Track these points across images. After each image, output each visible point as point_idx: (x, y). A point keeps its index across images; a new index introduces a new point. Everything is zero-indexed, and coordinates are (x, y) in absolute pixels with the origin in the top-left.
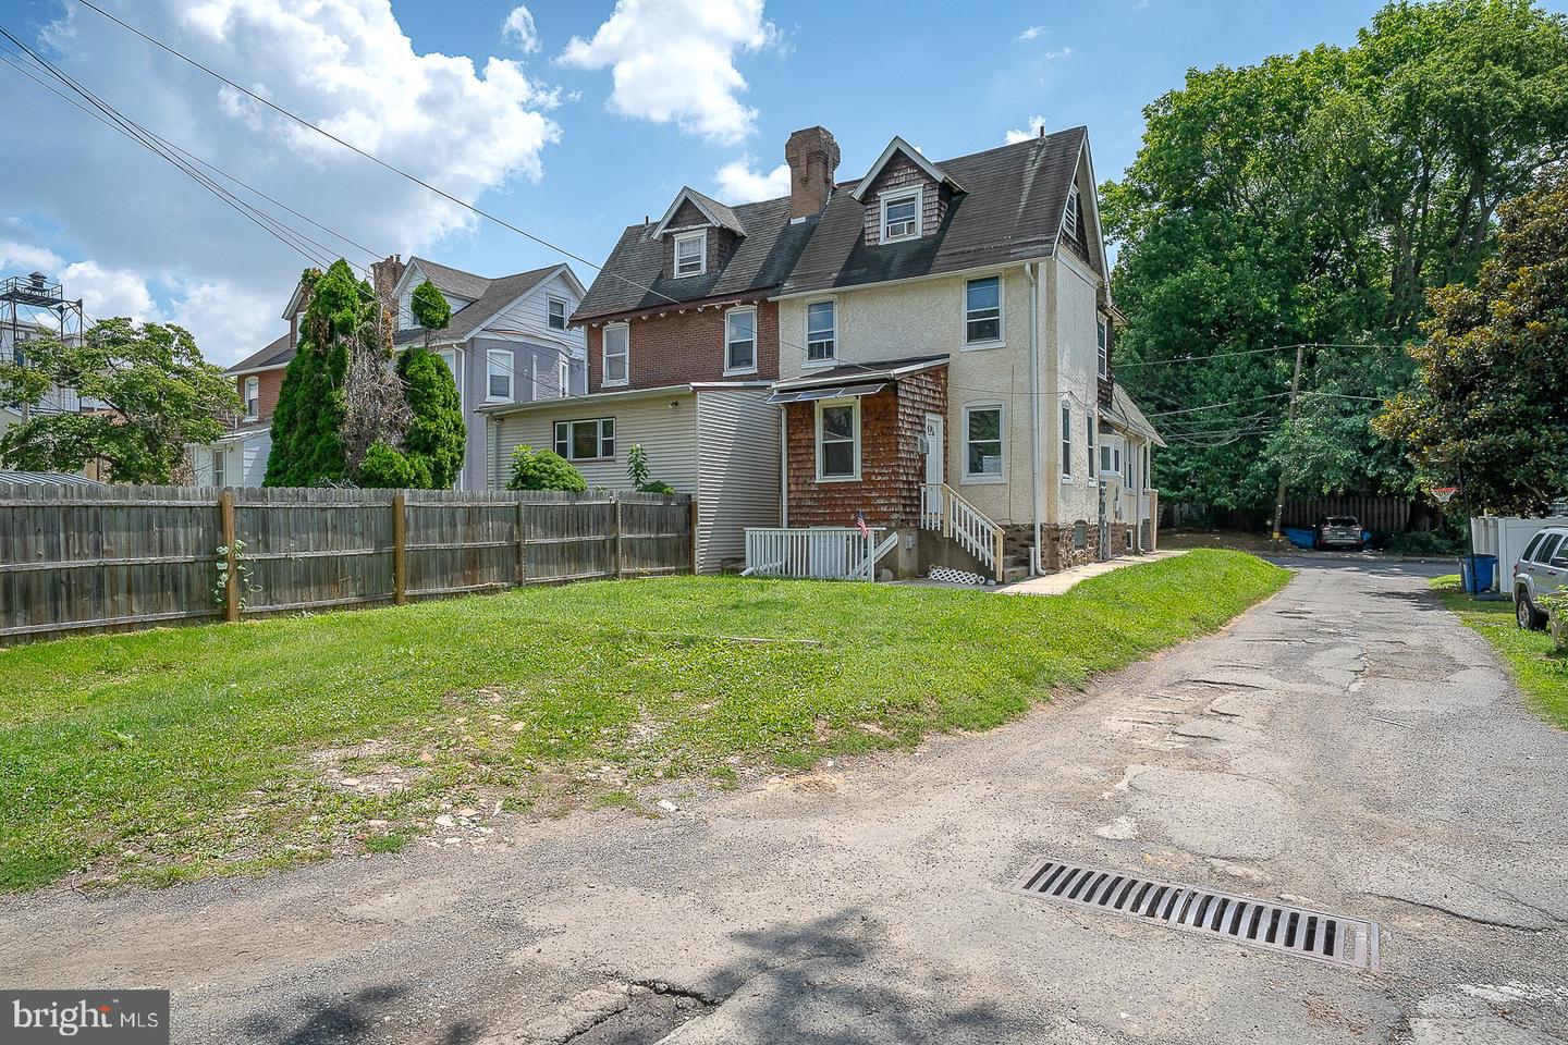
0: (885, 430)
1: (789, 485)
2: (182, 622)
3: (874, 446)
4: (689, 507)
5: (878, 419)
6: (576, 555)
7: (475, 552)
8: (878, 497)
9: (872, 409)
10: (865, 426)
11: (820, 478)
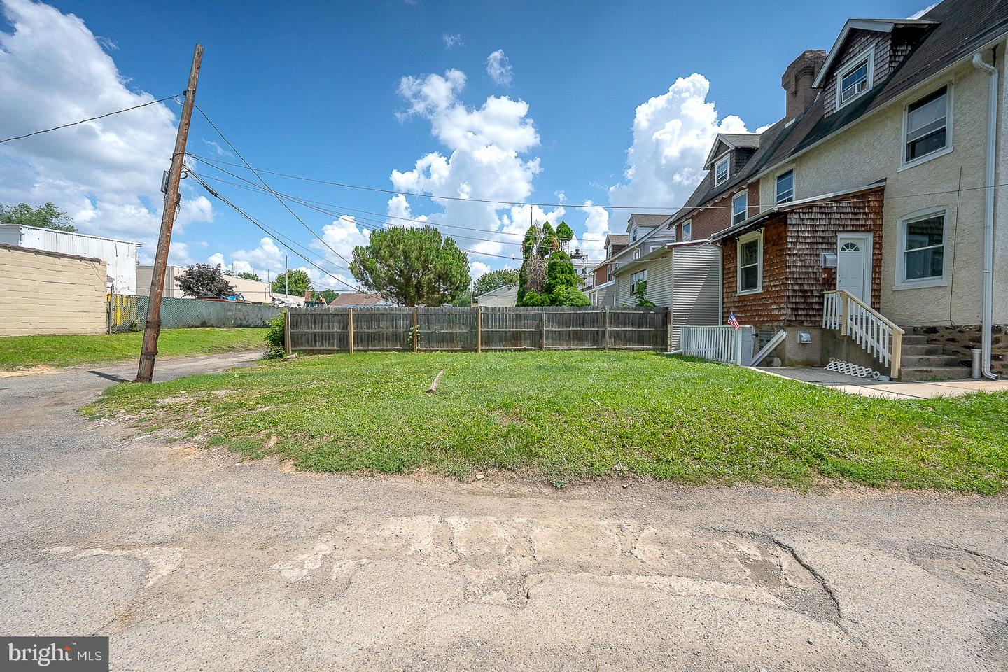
0: (778, 253)
1: (723, 299)
2: (399, 351)
3: (771, 266)
4: (666, 314)
5: (774, 245)
6: (579, 338)
7: (517, 334)
8: (773, 304)
9: (770, 239)
10: (766, 252)
11: (739, 293)
